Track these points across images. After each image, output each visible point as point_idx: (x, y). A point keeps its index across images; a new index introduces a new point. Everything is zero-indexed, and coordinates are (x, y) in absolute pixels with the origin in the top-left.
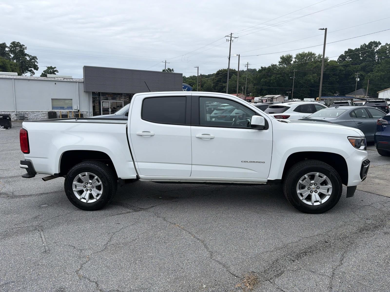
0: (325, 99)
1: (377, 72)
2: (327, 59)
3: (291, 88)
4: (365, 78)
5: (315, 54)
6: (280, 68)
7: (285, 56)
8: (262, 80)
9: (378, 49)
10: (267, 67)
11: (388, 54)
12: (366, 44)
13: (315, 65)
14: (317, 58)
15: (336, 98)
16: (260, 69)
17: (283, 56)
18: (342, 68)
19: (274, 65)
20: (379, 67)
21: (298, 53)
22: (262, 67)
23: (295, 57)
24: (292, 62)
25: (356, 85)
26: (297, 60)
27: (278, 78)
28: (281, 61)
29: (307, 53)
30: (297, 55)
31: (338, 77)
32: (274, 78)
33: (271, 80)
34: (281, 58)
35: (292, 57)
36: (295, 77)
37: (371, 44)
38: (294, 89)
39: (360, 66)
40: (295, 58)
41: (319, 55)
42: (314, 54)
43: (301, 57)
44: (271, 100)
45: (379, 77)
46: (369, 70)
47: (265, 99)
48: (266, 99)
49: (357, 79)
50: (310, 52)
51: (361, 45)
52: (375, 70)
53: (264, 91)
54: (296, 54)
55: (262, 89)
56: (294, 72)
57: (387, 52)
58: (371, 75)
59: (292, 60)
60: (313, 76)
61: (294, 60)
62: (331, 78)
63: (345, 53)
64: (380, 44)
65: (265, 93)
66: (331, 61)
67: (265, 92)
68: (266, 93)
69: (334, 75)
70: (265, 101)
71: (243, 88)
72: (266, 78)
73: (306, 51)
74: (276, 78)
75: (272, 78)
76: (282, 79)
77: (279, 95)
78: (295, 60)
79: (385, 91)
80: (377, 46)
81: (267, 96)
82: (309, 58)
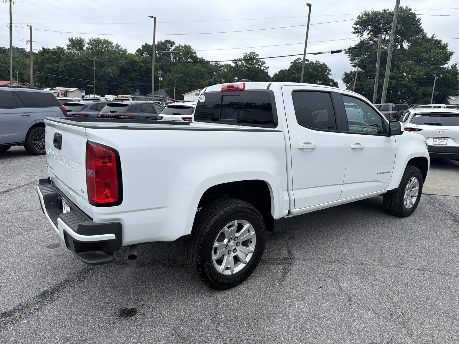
0: (137, 98)
1: (175, 73)
2: (126, 51)
3: (92, 81)
4: (165, 78)
5: (112, 43)
6: (70, 53)
7: (74, 38)
8: (47, 65)
9: (173, 48)
10: (51, 48)
11: (181, 56)
12: (162, 42)
13: (114, 56)
14: (115, 48)
15: (148, 97)
16: (40, 50)
17: (72, 38)
18: (142, 64)
19: (60, 48)
20: (176, 68)
21: (91, 38)
22: (43, 48)
23: (88, 42)
24: (85, 48)
25: (160, 84)
26: (91, 46)
27: (69, 65)
28: (70, 44)
29: (102, 40)
30: (91, 40)
31: (138, 73)
32: (63, 65)
33: (60, 67)
34: (70, 40)
35: (84, 42)
36: (96, 68)
37: (166, 41)
38: (95, 82)
39: (158, 64)
40: (88, 44)
41: (117, 45)
42: (110, 43)
43: (96, 43)
44: (64, 94)
45: (178, 78)
46: (167, 70)
47: (56, 93)
48: (58, 92)
49: (160, 79)
50: (106, 39)
51: (158, 42)
52: (173, 71)
53: (50, 81)
54: (89, 39)
55: (47, 78)
56: (95, 61)
57: (181, 53)
58: (171, 76)
59: (84, 46)
60: (112, 69)
61: (87, 46)
62: (130, 73)
63: (142, 47)
64: (175, 44)
65: (52, 84)
66: (129, 54)
67: (52, 82)
68: (54, 84)
69: (134, 70)
70: (57, 95)
71: (17, 74)
72: (51, 64)
73: (102, 38)
74: (65, 65)
75: (61, 65)
76: (74, 68)
77: (75, 88)
78: (89, 47)
79: (190, 94)
80: (172, 46)
81: (57, 88)
82: (105, 46)
